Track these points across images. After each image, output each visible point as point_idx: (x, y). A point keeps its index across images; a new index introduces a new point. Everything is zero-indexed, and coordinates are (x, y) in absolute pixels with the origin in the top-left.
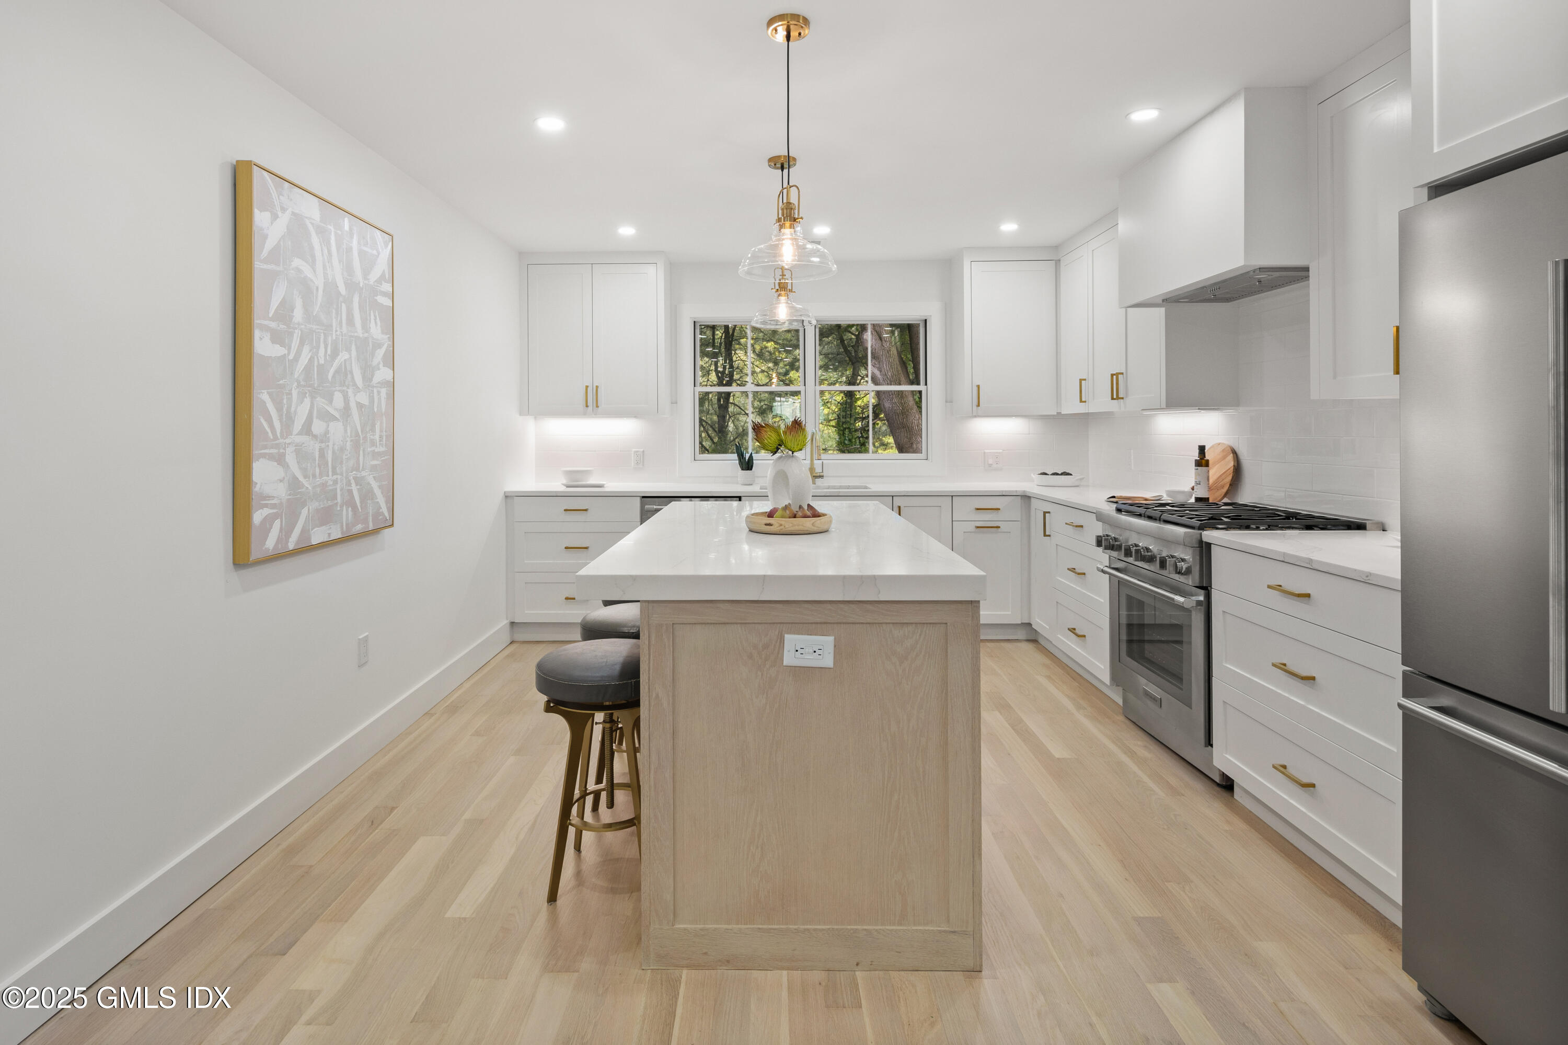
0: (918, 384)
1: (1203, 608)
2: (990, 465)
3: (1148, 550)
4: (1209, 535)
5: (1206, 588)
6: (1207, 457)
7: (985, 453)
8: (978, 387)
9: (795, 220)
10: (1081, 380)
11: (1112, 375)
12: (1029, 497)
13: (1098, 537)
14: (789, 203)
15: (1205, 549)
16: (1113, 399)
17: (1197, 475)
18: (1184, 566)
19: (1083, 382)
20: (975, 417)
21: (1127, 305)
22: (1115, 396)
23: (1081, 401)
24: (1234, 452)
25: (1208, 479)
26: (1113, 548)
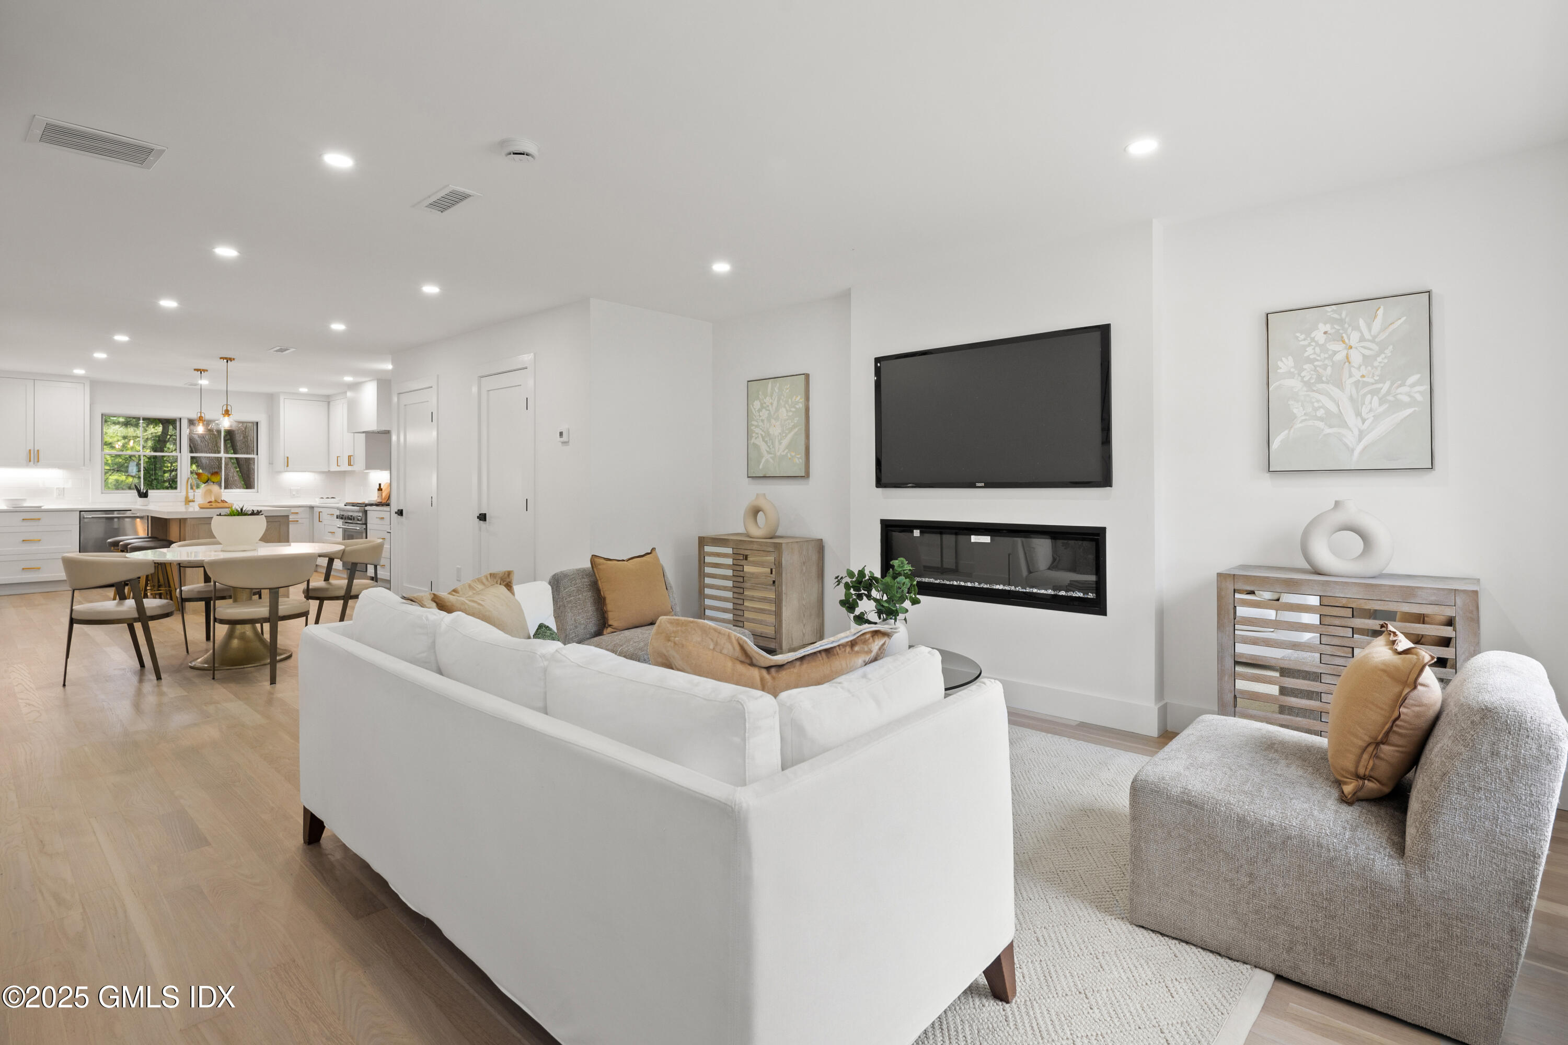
0: (253, 454)
2: (294, 495)
4: (367, 508)
5: (366, 524)
6: (381, 488)
7: (291, 489)
8: (288, 457)
9: (229, 415)
10: (338, 457)
11: (348, 456)
12: (313, 507)
13: (340, 515)
14: (227, 409)
15: (366, 512)
16: (349, 466)
17: (377, 493)
18: (361, 518)
20: (286, 471)
21: (354, 432)
22: (350, 464)
23: (338, 466)
24: (390, 486)
25: (382, 495)
26: (342, 518)
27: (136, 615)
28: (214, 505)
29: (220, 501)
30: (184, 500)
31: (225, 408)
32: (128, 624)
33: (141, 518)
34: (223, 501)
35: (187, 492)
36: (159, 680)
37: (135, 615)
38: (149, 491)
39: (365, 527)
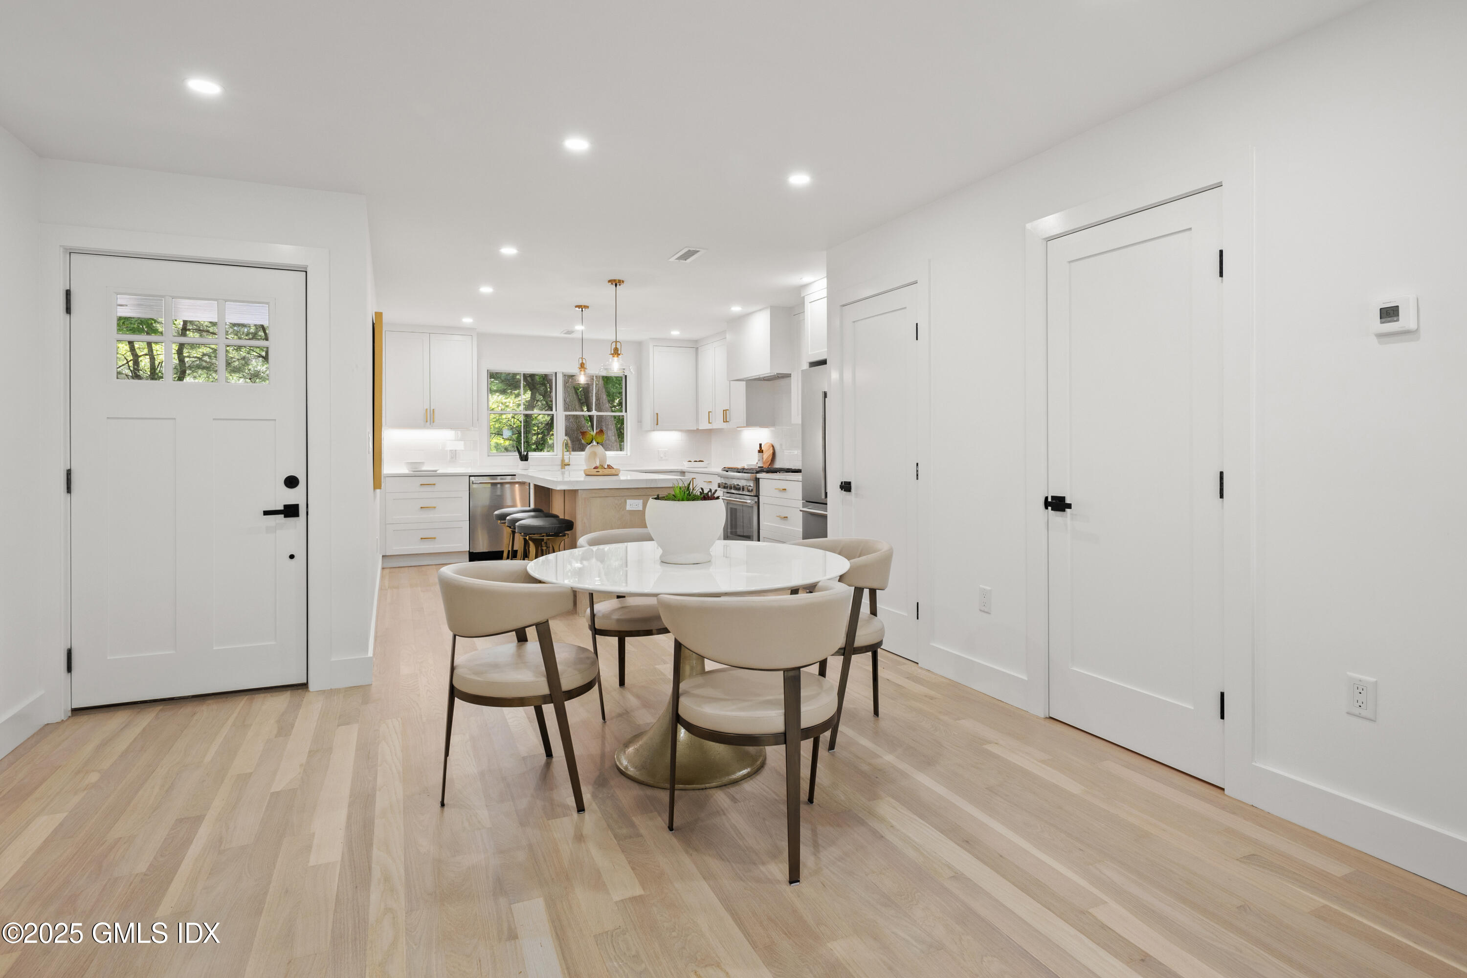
0: (622, 411)
1: (757, 504)
2: (662, 458)
3: (738, 485)
4: (759, 476)
5: (758, 496)
6: (762, 449)
7: (658, 451)
8: (657, 414)
9: (619, 354)
11: (724, 410)
12: (684, 472)
13: (719, 484)
14: (616, 348)
15: (757, 481)
16: (724, 422)
17: (759, 456)
18: (750, 488)
19: (710, 413)
20: (654, 430)
21: (731, 379)
22: (725, 421)
23: (709, 423)
24: (773, 446)
25: (763, 459)
26: (725, 487)
27: (546, 691)
28: (601, 471)
29: (606, 467)
30: (559, 463)
31: (614, 346)
32: (535, 707)
33: (522, 484)
34: (609, 467)
35: (563, 455)
36: (582, 814)
37: (544, 689)
38: (530, 454)
39: (756, 500)
